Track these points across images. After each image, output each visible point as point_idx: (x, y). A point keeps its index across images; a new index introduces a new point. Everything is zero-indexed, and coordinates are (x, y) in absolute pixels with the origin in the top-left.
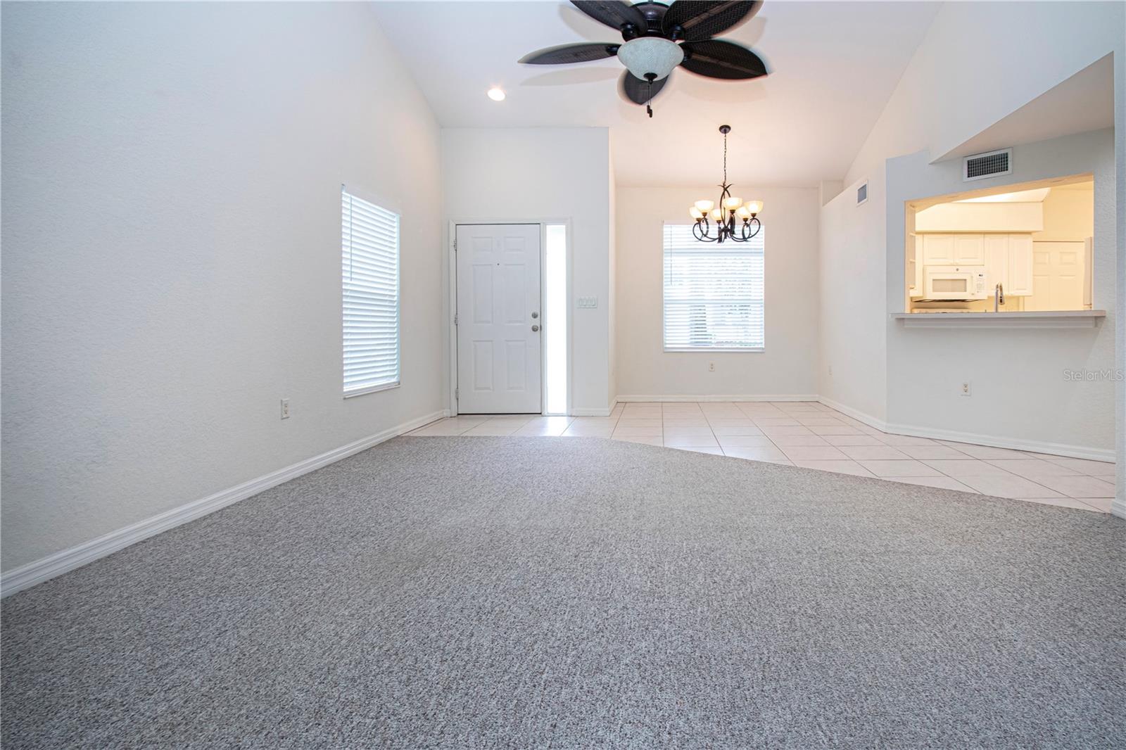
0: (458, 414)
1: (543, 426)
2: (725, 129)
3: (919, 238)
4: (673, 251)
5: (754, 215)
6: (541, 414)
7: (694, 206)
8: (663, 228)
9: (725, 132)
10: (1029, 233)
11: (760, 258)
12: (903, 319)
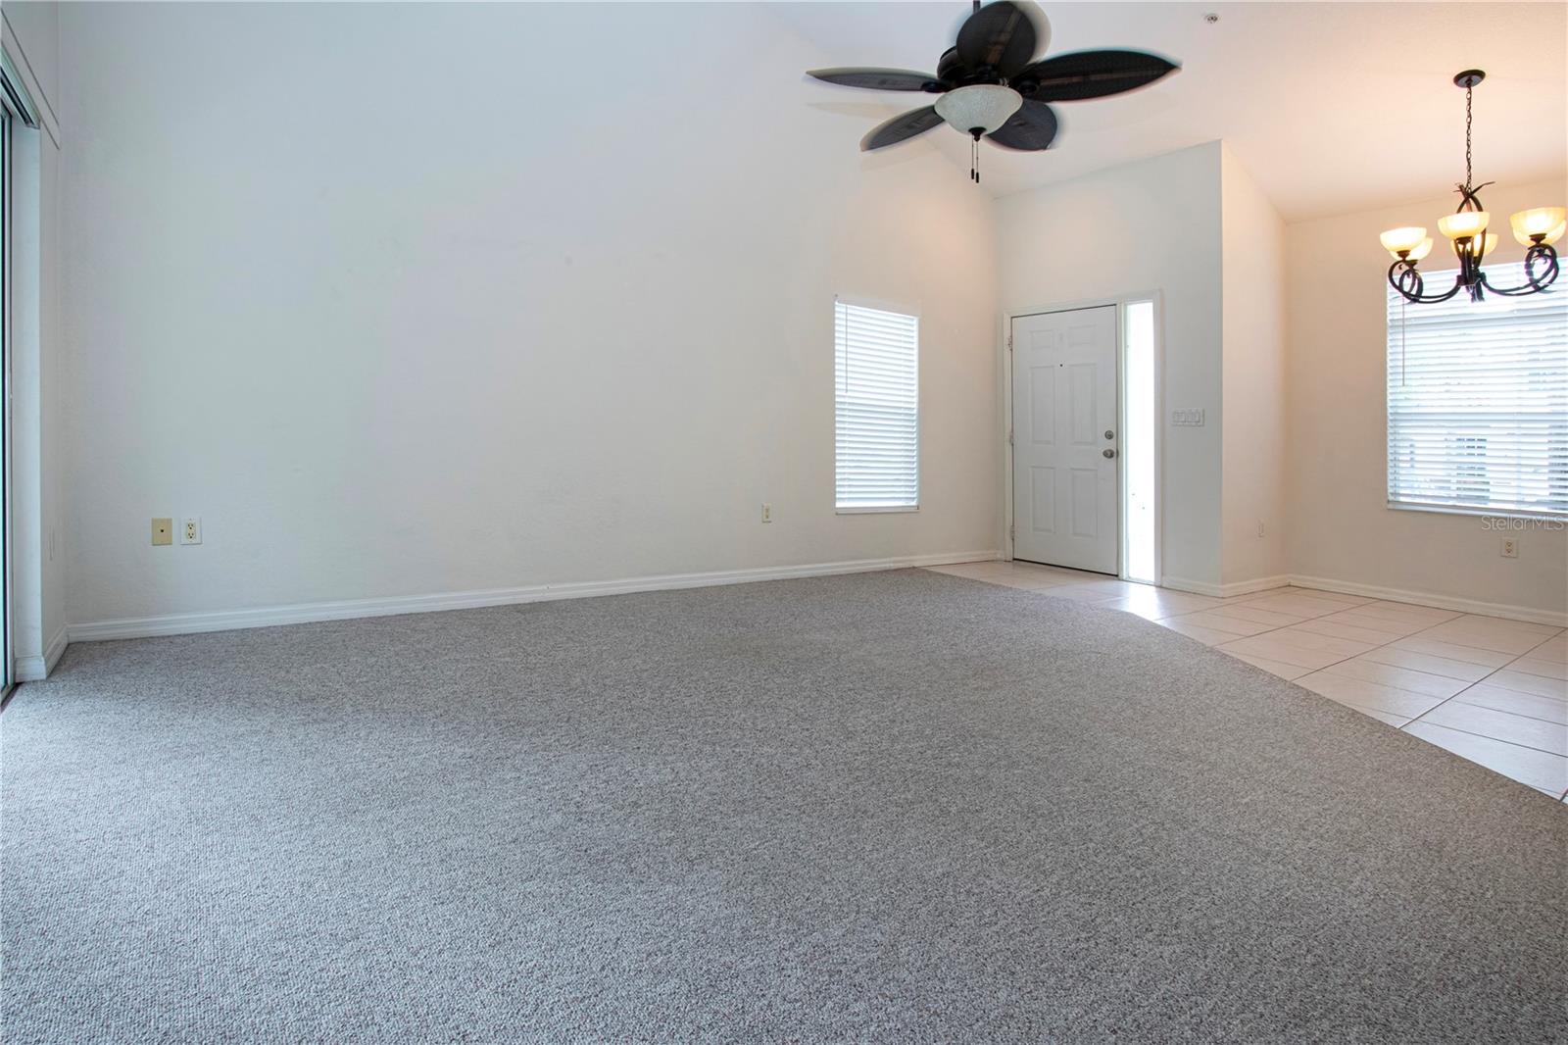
0: (1014, 559)
1: (1118, 594)
2: (1469, 78)
4: (1406, 323)
6: (1117, 576)
9: (1469, 84)
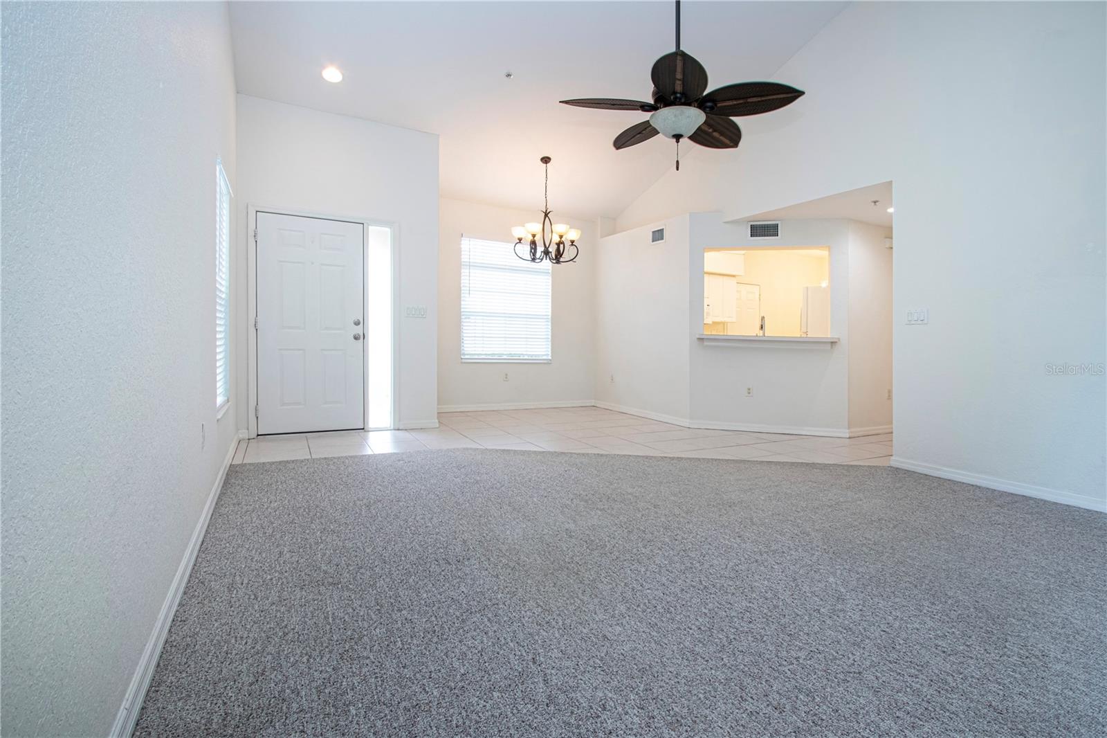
0: (258, 435)
2: (546, 160)
3: (706, 278)
4: (471, 264)
5: (572, 242)
6: (363, 429)
7: (524, 226)
8: (461, 241)
9: (546, 163)
10: (734, 276)
11: (548, 277)
12: (703, 339)
